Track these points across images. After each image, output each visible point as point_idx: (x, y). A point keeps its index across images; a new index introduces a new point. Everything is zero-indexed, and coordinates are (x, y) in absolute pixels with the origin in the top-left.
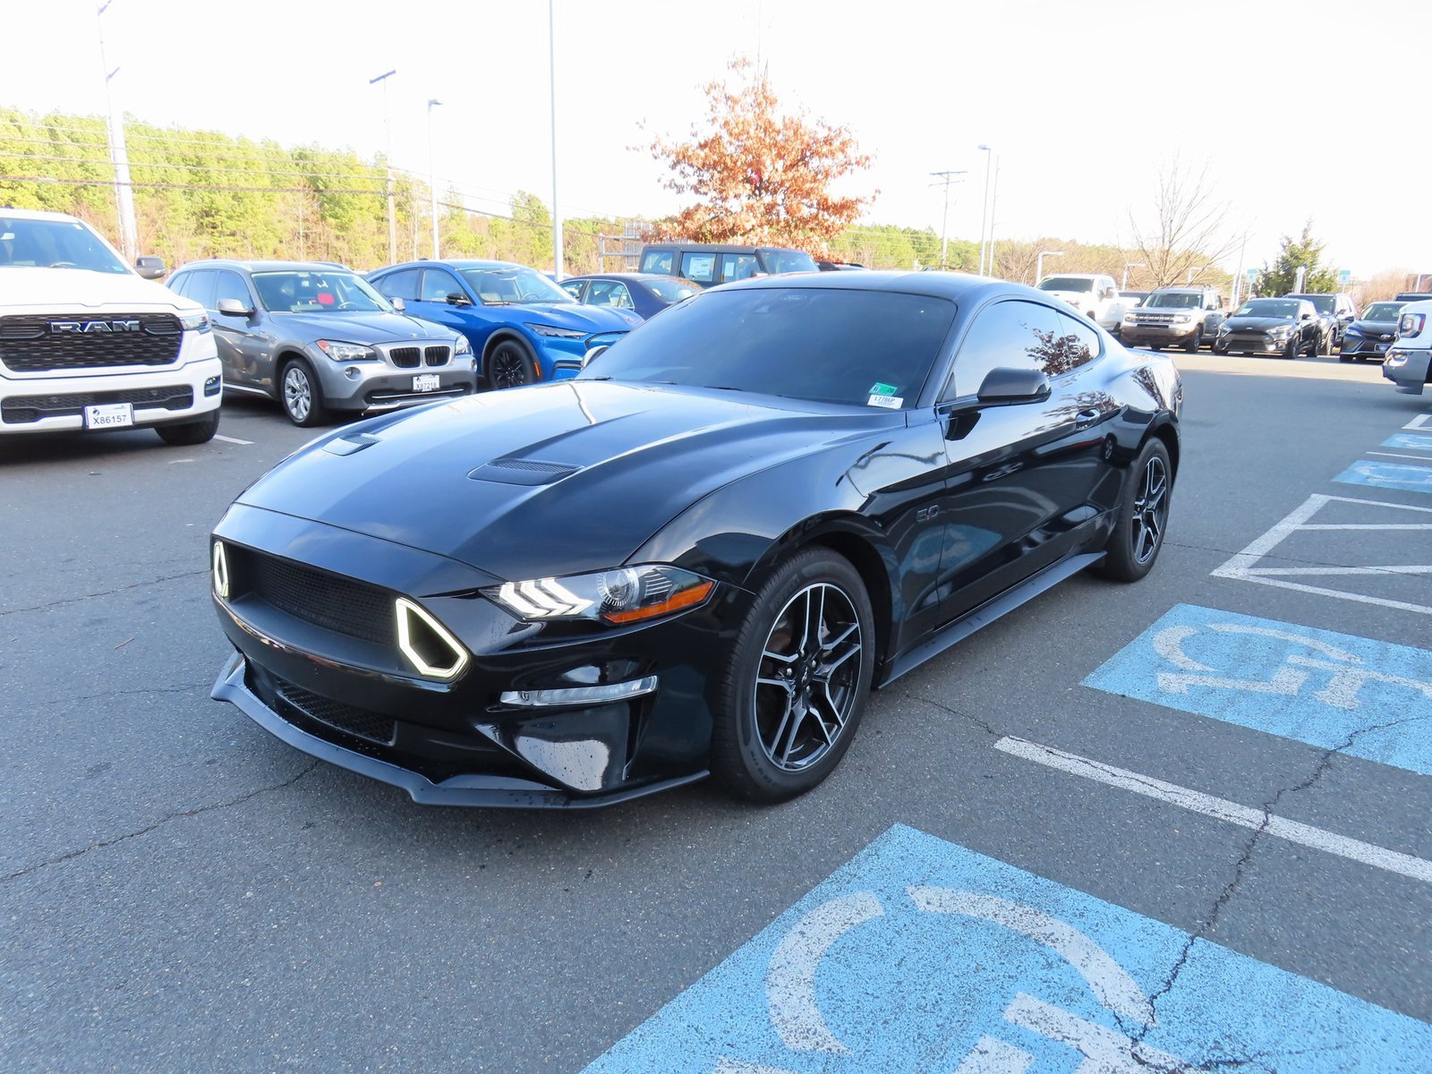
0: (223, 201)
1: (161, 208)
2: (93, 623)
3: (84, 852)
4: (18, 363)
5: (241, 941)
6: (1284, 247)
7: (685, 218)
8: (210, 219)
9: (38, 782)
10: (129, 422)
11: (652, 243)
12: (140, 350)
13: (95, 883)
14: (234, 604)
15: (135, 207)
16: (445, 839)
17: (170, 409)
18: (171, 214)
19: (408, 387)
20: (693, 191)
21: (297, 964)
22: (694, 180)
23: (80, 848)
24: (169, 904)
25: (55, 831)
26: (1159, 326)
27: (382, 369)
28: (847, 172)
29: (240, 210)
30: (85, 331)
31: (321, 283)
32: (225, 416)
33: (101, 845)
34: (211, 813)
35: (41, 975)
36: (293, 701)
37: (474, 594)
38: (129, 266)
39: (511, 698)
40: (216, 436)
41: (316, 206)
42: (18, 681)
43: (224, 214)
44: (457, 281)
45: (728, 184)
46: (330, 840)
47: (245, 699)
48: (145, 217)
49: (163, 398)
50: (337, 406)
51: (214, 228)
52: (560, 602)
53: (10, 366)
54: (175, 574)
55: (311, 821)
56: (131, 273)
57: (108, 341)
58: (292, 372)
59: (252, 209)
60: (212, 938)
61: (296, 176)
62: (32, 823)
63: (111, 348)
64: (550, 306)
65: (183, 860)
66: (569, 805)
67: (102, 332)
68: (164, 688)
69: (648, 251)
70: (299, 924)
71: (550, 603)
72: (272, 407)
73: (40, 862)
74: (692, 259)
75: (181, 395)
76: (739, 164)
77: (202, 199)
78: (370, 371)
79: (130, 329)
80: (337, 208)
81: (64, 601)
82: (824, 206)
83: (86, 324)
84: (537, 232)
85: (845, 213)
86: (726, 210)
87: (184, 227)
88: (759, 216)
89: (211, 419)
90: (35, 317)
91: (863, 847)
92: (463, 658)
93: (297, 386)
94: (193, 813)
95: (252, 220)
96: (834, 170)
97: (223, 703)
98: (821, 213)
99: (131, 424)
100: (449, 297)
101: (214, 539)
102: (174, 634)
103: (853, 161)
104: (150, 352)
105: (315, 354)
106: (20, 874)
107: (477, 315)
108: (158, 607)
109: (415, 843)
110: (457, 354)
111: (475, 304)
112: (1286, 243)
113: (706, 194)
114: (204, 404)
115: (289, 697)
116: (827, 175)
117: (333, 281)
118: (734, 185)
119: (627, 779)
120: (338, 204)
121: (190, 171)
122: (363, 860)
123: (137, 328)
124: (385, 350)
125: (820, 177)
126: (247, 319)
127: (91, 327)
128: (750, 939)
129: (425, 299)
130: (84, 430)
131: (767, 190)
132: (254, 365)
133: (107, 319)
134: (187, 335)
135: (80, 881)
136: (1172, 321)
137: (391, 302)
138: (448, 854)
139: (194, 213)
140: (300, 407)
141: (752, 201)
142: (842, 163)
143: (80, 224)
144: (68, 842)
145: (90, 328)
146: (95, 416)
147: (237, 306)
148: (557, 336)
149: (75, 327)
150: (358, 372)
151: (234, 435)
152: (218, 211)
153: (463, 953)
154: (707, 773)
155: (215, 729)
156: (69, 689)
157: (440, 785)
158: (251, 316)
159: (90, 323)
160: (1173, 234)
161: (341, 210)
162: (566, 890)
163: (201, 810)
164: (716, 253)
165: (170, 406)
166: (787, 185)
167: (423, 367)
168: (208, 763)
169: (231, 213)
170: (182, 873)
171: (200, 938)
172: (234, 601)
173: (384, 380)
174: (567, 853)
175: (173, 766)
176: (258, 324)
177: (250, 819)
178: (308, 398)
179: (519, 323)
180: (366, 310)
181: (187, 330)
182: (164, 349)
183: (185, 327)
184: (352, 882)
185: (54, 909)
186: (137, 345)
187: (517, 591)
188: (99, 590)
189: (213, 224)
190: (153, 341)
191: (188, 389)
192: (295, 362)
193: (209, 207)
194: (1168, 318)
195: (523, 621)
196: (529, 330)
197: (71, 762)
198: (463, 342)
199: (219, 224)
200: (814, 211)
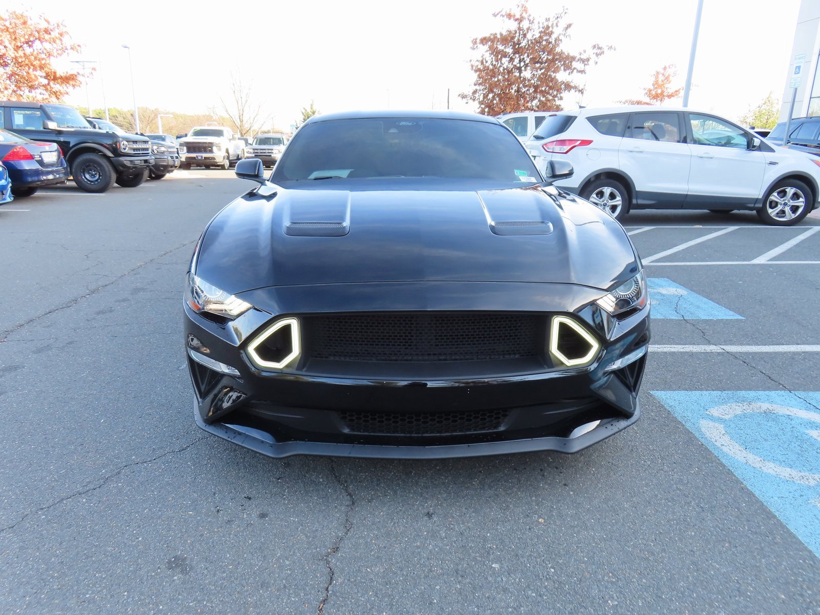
26: (266, 156)
82: (53, 78)
85: (70, 83)
96: (55, 52)
103: (69, 47)
112: (304, 111)
116: (50, 56)
125: (44, 56)
136: (272, 153)
142: (61, 48)
160: (243, 105)
194: (270, 151)
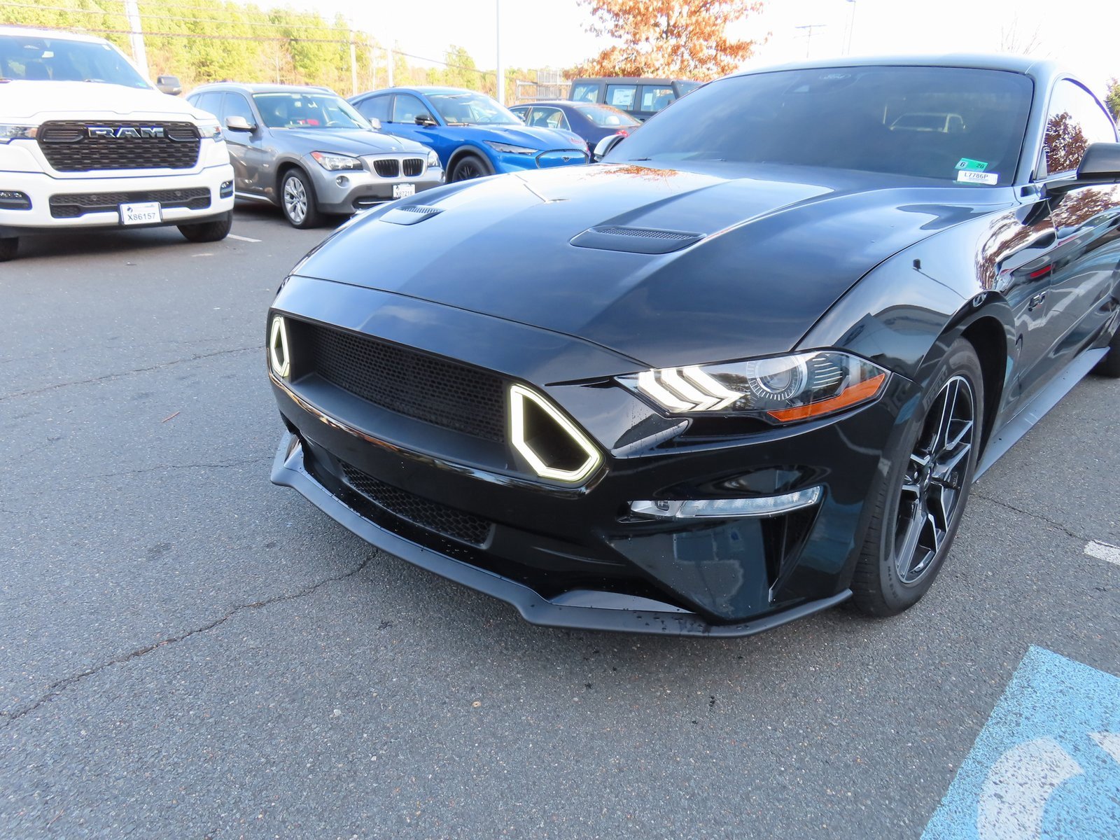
0: (215, 54)
1: (167, 59)
2: (141, 396)
3: (152, 648)
4: (62, 164)
5: (339, 777)
6: (1109, 87)
7: (603, 59)
8: (206, 68)
9: (100, 563)
10: (158, 220)
11: (578, 80)
12: (165, 155)
13: (168, 690)
14: (296, 385)
15: (147, 58)
16: (536, 647)
17: (191, 208)
18: (176, 64)
19: (389, 195)
20: (610, 34)
21: (412, 815)
22: (611, 24)
23: (147, 644)
24: (251, 721)
25: (121, 622)
27: (369, 178)
28: (743, 17)
29: (229, 61)
30: (118, 136)
31: (312, 104)
32: (236, 220)
33: (170, 641)
34: (278, 606)
35: (118, 815)
36: (362, 491)
37: (609, 383)
38: (153, 83)
39: (643, 507)
40: (229, 235)
41: (289, 58)
42: (75, 452)
43: (217, 64)
44: (423, 103)
45: (642, 27)
46: (411, 645)
47: (307, 484)
48: (155, 67)
49: (187, 199)
50: (329, 210)
51: (209, 76)
52: (706, 394)
53: (56, 167)
54: (209, 352)
55: (386, 619)
56: (153, 89)
57: (138, 146)
58: (290, 180)
59: (239, 60)
60: (305, 771)
61: (272, 31)
62: (96, 612)
63: (140, 153)
64: (501, 126)
65: (257, 663)
66: (709, 632)
67: (132, 137)
68: (214, 463)
69: (576, 85)
70: (401, 757)
71: (694, 395)
72: (274, 212)
73: (107, 661)
74: (616, 91)
75: (199, 197)
76: (651, 9)
77: (198, 54)
78: (357, 180)
79: (156, 135)
80: (305, 60)
81: (112, 375)
82: (723, 48)
83: (118, 130)
84: (466, 80)
85: (740, 53)
86: (637, 51)
87: (186, 75)
88: (666, 56)
89: (226, 219)
90: (75, 123)
91: (1010, 676)
92: (594, 458)
93: (295, 192)
94: (261, 605)
95: (239, 69)
96: (732, 16)
97: (282, 488)
98: (719, 53)
99: (159, 221)
100: (418, 119)
101: (273, 313)
102: (216, 409)
104: (173, 157)
105: (311, 165)
106: (88, 674)
107: (442, 134)
108: (198, 383)
109: (505, 652)
110: (430, 166)
111: (439, 125)
113: (620, 37)
114: (220, 205)
115: (357, 486)
116: (725, 19)
117: (321, 102)
118: (646, 28)
119: (772, 602)
120: (306, 56)
121: (189, 28)
122: (453, 670)
123: (162, 135)
124: (370, 161)
125: (719, 21)
126: (250, 134)
127: (123, 133)
128: (939, 802)
129: (396, 121)
130: (120, 226)
131: (672, 34)
132: (256, 176)
133: (137, 126)
134: (203, 141)
135: (151, 686)
137: (370, 121)
138: (545, 667)
139: (193, 64)
140: (297, 210)
141: (661, 43)
142: (739, 9)
143: (108, 45)
144: (135, 636)
145: (121, 134)
146: (129, 213)
147: (242, 122)
148: (510, 152)
149: (108, 132)
150: (347, 180)
151: (242, 233)
152: (212, 62)
153: (602, 810)
154: (848, 593)
155: (269, 509)
156: (123, 462)
157: (554, 601)
158: (254, 131)
159: (122, 129)
161: (308, 61)
162: (694, 722)
163: (268, 602)
164: (637, 85)
165: (192, 205)
166: (691, 28)
167: (401, 177)
168: (268, 546)
169: (222, 63)
170: (259, 680)
171: (291, 771)
172: (295, 383)
173: (369, 187)
174: (679, 671)
175: (233, 549)
176: (260, 139)
177: (321, 614)
178: (304, 204)
179: (479, 141)
180: (350, 128)
181: (204, 138)
182: (186, 156)
183: (202, 135)
184: (447, 700)
185: (125, 722)
186: (163, 150)
187: (658, 380)
188: (143, 366)
189: (209, 72)
190: (175, 147)
191: (206, 191)
192: (292, 171)
193: (205, 59)
195: (665, 417)
196: (487, 147)
197: (131, 540)
198: (433, 156)
199: (213, 72)
200: (713, 52)
